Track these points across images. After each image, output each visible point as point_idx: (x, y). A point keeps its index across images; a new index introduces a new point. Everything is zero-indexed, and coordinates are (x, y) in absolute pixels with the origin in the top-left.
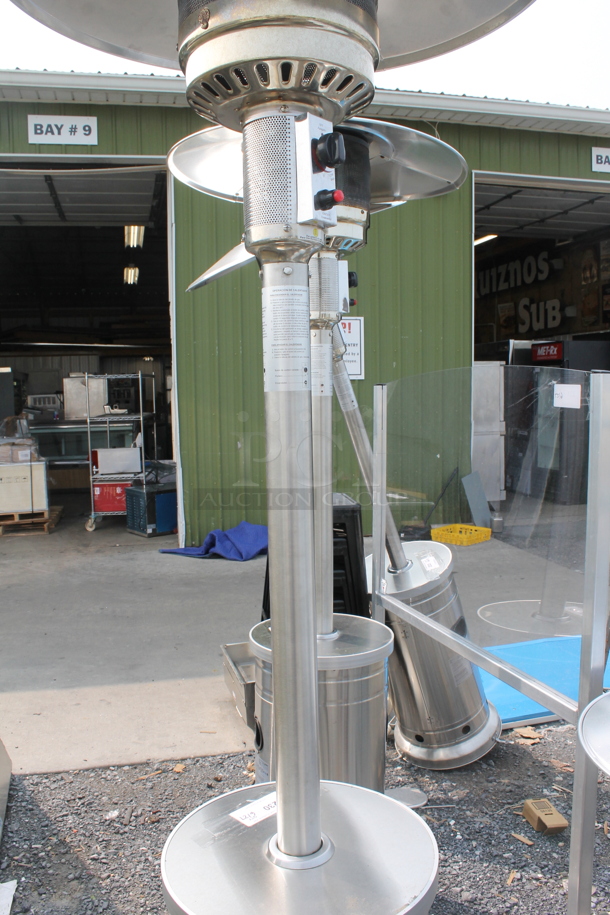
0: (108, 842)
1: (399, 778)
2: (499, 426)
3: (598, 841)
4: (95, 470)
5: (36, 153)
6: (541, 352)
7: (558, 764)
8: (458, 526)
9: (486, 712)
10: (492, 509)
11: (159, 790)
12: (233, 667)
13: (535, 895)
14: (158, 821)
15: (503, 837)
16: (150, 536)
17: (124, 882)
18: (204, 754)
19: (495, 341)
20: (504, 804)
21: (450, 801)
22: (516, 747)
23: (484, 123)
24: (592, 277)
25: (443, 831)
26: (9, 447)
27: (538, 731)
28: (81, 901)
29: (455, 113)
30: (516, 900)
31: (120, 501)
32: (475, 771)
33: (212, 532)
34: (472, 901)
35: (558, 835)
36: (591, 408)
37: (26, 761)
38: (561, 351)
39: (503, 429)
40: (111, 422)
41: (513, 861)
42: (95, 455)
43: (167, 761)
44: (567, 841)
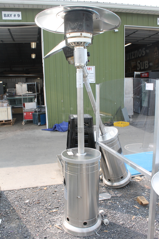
0: (26, 209)
1: (104, 191)
2: (132, 95)
3: (157, 207)
4: (24, 108)
5: (5, 22)
6: (143, 75)
7: (146, 186)
8: (121, 122)
9: (127, 173)
10: (130, 117)
11: (40, 195)
12: (60, 161)
13: (140, 222)
14: (39, 203)
15: (131, 206)
16: (39, 126)
17: (30, 220)
18: (52, 185)
19: (131, 72)
20: (132, 197)
21: (117, 197)
22: (135, 182)
23: (128, 12)
24: (157, 55)
25: (115, 205)
26: (1, 103)
27: (141, 177)
28: (18, 225)
29: (120, 9)
30: (134, 224)
31: (31, 117)
32: (124, 189)
33: (55, 124)
34: (123, 224)
35: (146, 206)
36: (156, 90)
37: (5, 187)
38: (148, 75)
39: (133, 96)
40: (28, 96)
41: (134, 213)
42: (24, 104)
43: (42, 187)
44: (148, 207)
